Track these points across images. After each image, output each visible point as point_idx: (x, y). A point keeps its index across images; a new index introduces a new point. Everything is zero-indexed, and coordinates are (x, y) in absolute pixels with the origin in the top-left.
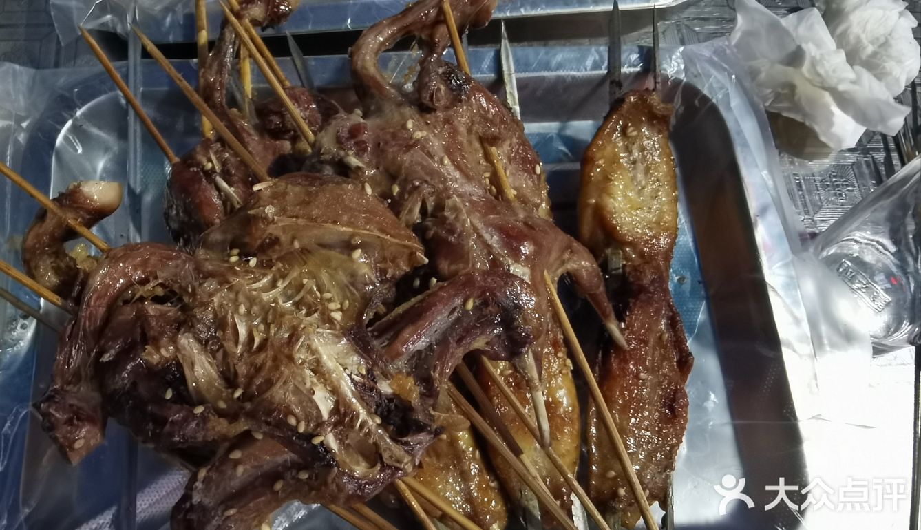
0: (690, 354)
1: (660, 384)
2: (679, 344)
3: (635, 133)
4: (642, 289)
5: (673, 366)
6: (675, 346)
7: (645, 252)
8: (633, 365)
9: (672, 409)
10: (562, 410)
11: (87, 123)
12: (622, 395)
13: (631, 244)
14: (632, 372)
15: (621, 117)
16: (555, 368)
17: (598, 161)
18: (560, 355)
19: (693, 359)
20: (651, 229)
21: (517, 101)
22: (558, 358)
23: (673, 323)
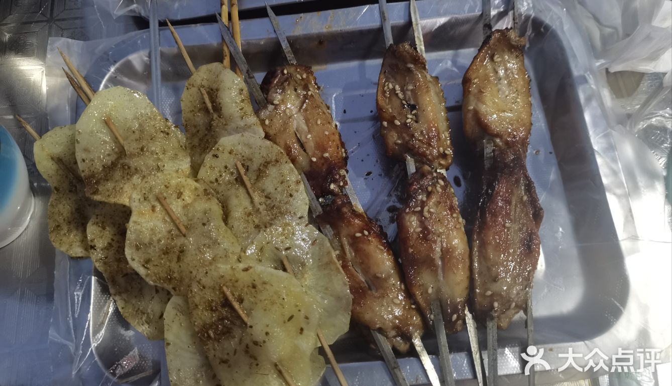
0: (541, 209)
1: (520, 230)
2: (533, 201)
3: (499, 59)
4: (506, 165)
5: (529, 217)
6: (531, 203)
7: (508, 141)
8: (501, 218)
9: (529, 247)
10: (457, 253)
11: (120, 75)
12: (495, 239)
13: (498, 135)
14: (501, 223)
15: (490, 48)
16: (451, 225)
17: (474, 80)
18: (455, 215)
19: (543, 212)
20: (512, 125)
21: (423, 43)
22: (453, 218)
23: (529, 188)
